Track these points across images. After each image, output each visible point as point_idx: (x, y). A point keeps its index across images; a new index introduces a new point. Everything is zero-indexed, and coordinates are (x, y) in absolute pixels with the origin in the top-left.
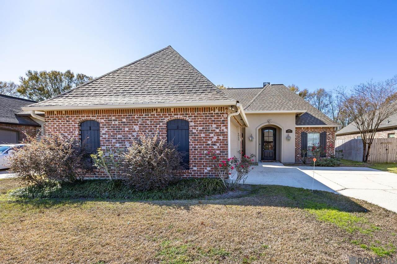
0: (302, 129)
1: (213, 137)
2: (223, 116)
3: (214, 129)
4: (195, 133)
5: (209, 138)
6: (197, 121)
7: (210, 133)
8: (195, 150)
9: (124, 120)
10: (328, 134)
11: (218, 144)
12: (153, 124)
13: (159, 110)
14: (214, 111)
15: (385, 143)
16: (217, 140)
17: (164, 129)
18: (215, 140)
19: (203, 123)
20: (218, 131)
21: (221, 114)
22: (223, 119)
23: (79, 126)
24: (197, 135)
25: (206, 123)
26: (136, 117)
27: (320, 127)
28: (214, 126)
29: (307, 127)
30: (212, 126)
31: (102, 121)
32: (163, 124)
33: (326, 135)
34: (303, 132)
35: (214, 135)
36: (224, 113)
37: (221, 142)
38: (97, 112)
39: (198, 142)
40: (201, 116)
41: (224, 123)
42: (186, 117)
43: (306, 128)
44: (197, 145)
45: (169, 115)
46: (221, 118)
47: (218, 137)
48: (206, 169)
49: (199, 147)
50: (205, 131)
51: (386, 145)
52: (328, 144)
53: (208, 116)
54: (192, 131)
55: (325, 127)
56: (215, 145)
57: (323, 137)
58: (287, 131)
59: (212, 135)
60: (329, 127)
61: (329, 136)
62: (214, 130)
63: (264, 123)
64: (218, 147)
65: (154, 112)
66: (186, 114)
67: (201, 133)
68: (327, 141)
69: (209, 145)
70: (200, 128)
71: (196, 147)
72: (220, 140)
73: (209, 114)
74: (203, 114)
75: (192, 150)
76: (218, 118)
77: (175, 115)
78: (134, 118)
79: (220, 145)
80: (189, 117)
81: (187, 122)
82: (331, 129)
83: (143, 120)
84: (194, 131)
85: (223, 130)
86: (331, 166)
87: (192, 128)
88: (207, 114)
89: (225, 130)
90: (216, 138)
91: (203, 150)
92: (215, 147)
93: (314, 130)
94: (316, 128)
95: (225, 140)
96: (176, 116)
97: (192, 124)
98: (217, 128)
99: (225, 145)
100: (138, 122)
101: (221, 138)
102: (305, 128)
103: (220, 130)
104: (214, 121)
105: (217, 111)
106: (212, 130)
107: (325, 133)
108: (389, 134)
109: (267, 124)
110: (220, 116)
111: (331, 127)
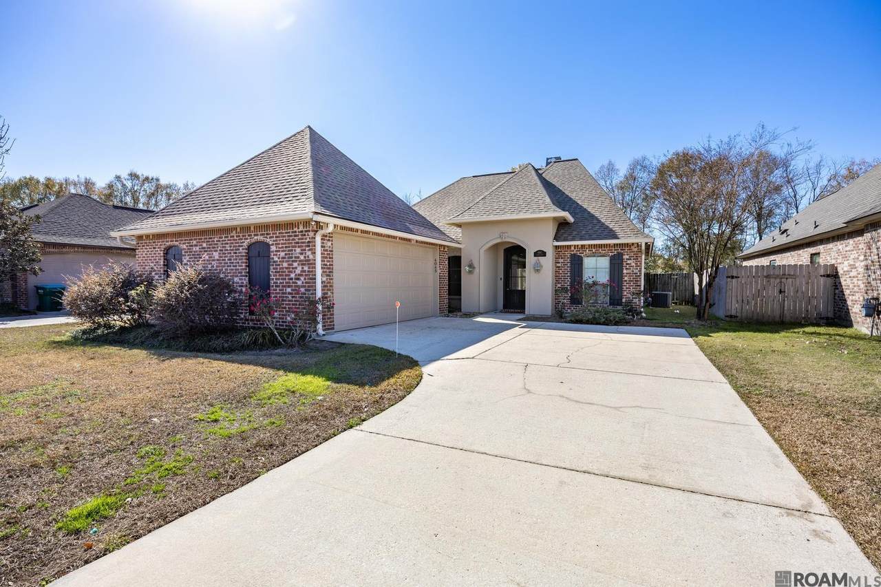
0: (573, 248)
1: (296, 268)
2: (308, 235)
3: (298, 255)
4: (277, 261)
5: (293, 268)
6: (279, 244)
7: (293, 261)
8: (276, 286)
9: (204, 245)
10: (625, 257)
11: (302, 278)
12: (233, 250)
13: (238, 230)
14: (298, 228)
15: (776, 277)
16: (301, 272)
17: (243, 256)
18: (299, 272)
19: (286, 247)
20: (302, 257)
21: (306, 231)
22: (308, 240)
23: (164, 253)
24: (279, 265)
25: (289, 247)
26: (216, 239)
27: (610, 244)
28: (298, 250)
29: (582, 245)
30: (295, 250)
31: (185, 246)
32: (243, 249)
33: (623, 259)
34: (574, 254)
35: (299, 265)
36: (309, 231)
37: (306, 275)
38: (179, 235)
39: (280, 275)
40: (284, 236)
41: (309, 246)
42: (267, 238)
43: (580, 246)
44: (279, 279)
45: (249, 236)
46: (306, 239)
47: (303, 268)
48: (289, 316)
49: (281, 283)
50: (288, 258)
51: (778, 280)
52: (626, 278)
53: (291, 236)
54: (273, 258)
55: (620, 244)
56: (298, 279)
57: (616, 264)
58: (536, 254)
59: (295, 264)
60: (628, 244)
61: (629, 262)
62: (298, 257)
63: (493, 238)
64: (303, 283)
65: (234, 233)
66: (267, 234)
67: (283, 261)
68: (625, 271)
69: (292, 279)
70: (282, 254)
71: (277, 283)
72: (305, 271)
73: (292, 232)
74: (286, 233)
75: (273, 286)
76: (302, 239)
77: (255, 235)
78: (214, 241)
79: (305, 279)
80: (270, 237)
81: (268, 246)
82: (632, 247)
83: (222, 244)
84: (276, 259)
85: (308, 257)
86: (604, 324)
87: (274, 255)
88: (289, 232)
89: (311, 257)
90: (300, 268)
91: (285, 286)
92: (299, 283)
93: (597, 251)
94: (601, 246)
95: (312, 271)
96: (256, 238)
97: (273, 248)
98: (302, 254)
99: (311, 279)
100: (218, 247)
101: (306, 268)
102: (578, 246)
103: (305, 257)
104: (298, 243)
105: (301, 228)
106: (295, 257)
107: (620, 256)
108: (812, 255)
109: (499, 241)
110: (305, 235)
111: (633, 244)
